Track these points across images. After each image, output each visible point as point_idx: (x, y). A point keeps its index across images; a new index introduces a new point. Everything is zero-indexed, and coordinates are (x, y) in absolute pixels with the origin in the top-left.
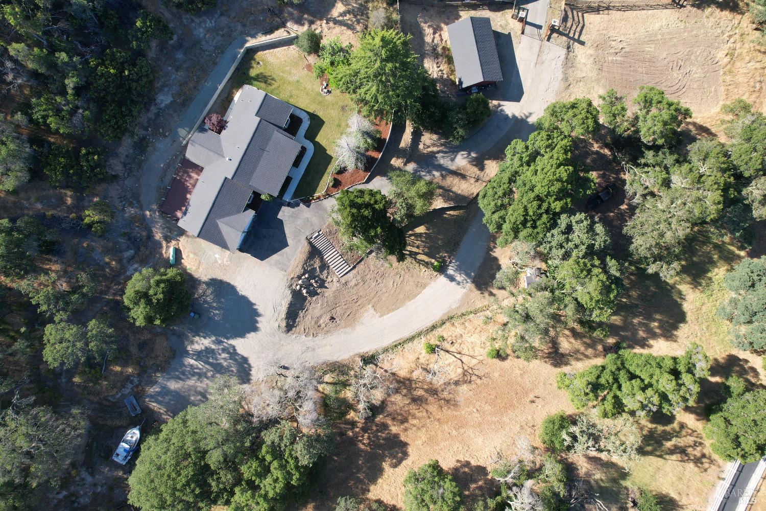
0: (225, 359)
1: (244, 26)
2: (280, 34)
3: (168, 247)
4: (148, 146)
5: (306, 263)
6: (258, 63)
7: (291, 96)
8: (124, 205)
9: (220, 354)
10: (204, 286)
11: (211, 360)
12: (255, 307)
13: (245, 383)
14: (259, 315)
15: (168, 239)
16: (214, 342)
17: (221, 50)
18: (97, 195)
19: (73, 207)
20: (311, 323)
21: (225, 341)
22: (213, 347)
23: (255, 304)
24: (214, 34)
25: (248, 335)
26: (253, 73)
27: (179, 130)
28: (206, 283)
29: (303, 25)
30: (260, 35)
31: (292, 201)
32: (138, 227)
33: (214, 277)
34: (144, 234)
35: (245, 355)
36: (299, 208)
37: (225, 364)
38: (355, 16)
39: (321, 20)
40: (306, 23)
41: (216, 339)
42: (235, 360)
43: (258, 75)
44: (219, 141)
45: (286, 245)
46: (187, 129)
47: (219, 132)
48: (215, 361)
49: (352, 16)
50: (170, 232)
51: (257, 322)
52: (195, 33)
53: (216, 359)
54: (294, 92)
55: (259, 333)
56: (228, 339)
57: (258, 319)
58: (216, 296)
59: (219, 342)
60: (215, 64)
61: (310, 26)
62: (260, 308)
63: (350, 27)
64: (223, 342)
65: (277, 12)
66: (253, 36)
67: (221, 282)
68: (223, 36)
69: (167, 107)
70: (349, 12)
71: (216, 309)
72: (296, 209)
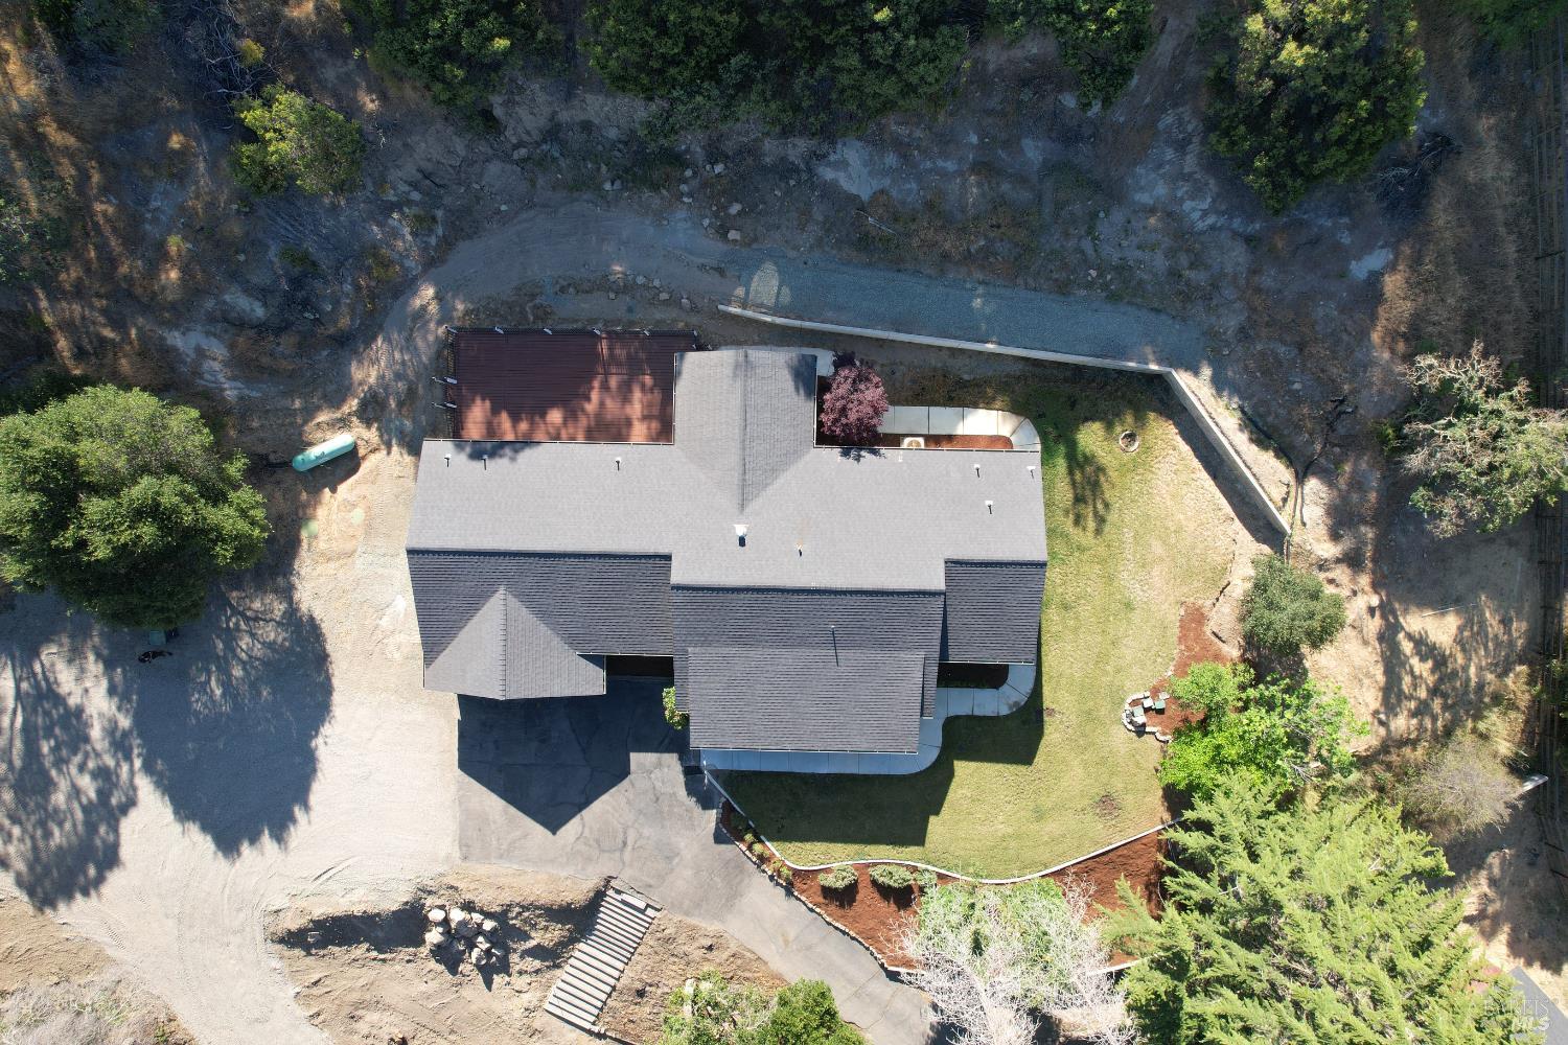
0: (76, 792)
1: (1244, 334)
2: (1267, 472)
3: (343, 423)
4: (655, 187)
5: (525, 908)
6: (1131, 437)
7: (1066, 607)
8: (409, 203)
9: (82, 768)
10: (279, 608)
11: (46, 747)
12: (298, 812)
13: (31, 893)
14: (279, 837)
15: (372, 410)
16: (111, 730)
17: (1122, 287)
18: (383, 97)
19: (288, 34)
20: (351, 989)
21: (138, 763)
22: (96, 733)
23: (306, 807)
24: (1167, 242)
25: (194, 829)
26: (1091, 437)
27: (769, 268)
28: (292, 611)
29: (1335, 536)
30: (1235, 402)
31: (708, 777)
32: (358, 288)
33: (325, 627)
34: (344, 322)
35: (126, 852)
36: (697, 810)
37: (59, 798)
38: (1434, 691)
39: (1376, 586)
40: (1347, 543)
41: (126, 734)
42: (91, 828)
43: (1089, 459)
44: (792, 456)
45: (553, 824)
46: (786, 297)
47: (824, 438)
48: (48, 762)
49: (1431, 680)
50: (400, 404)
51: (254, 840)
52: (1139, 170)
53: (60, 762)
54: (1085, 610)
55: (222, 862)
56: (148, 768)
57: (266, 838)
58: (266, 663)
59: (120, 744)
60: (1063, 289)
61: (1338, 561)
62: (305, 828)
63: (1392, 695)
64: (128, 758)
65: (1341, 429)
66: (1219, 384)
67: (322, 659)
68: (1175, 274)
69: (830, 192)
70: (1440, 661)
71: (226, 685)
72: (691, 802)
